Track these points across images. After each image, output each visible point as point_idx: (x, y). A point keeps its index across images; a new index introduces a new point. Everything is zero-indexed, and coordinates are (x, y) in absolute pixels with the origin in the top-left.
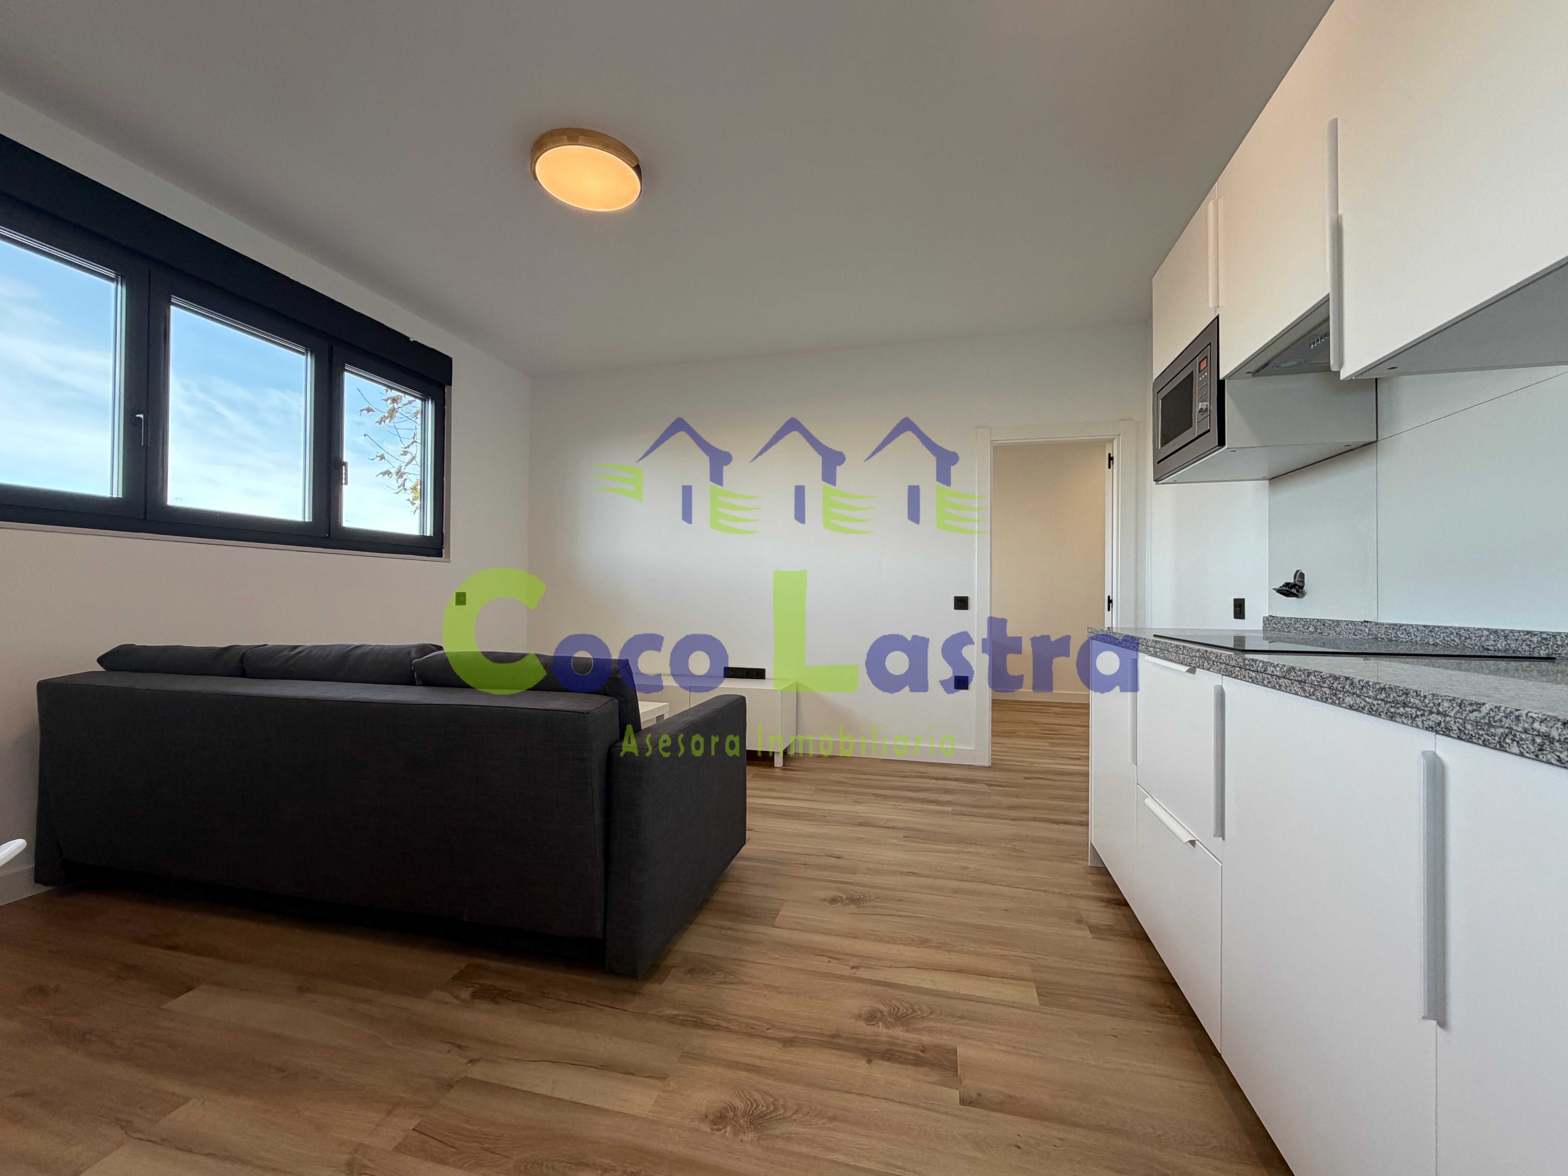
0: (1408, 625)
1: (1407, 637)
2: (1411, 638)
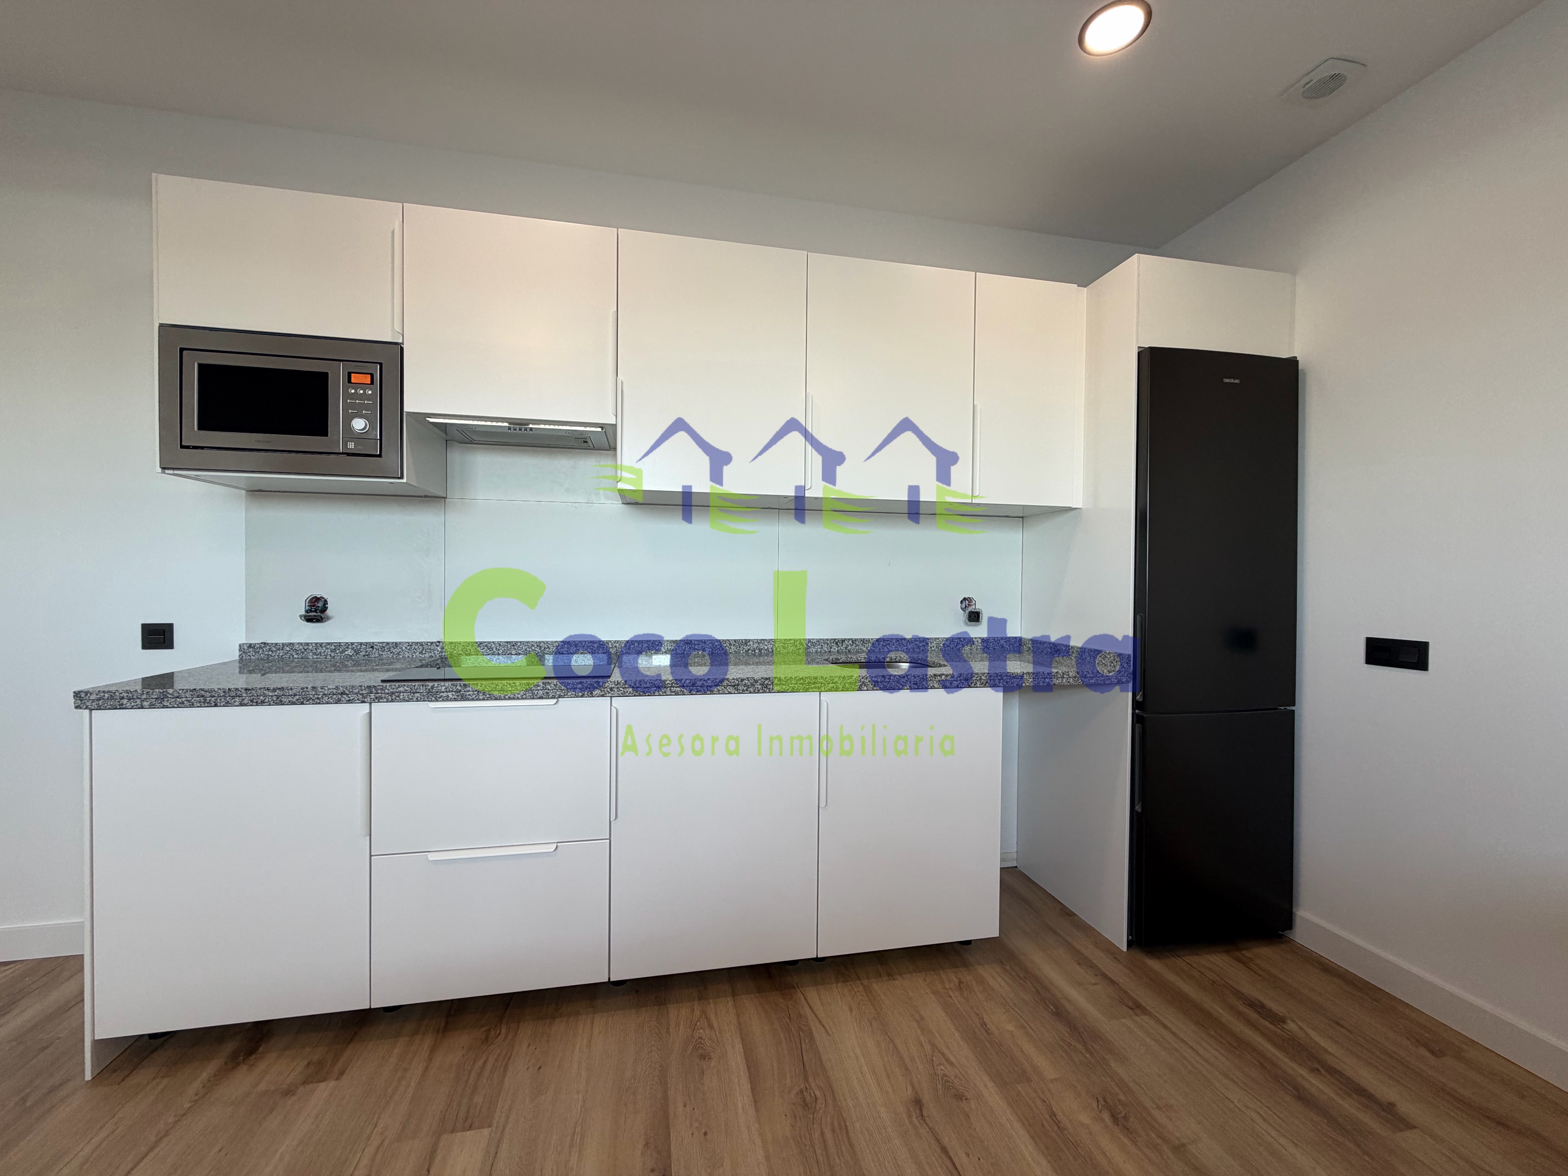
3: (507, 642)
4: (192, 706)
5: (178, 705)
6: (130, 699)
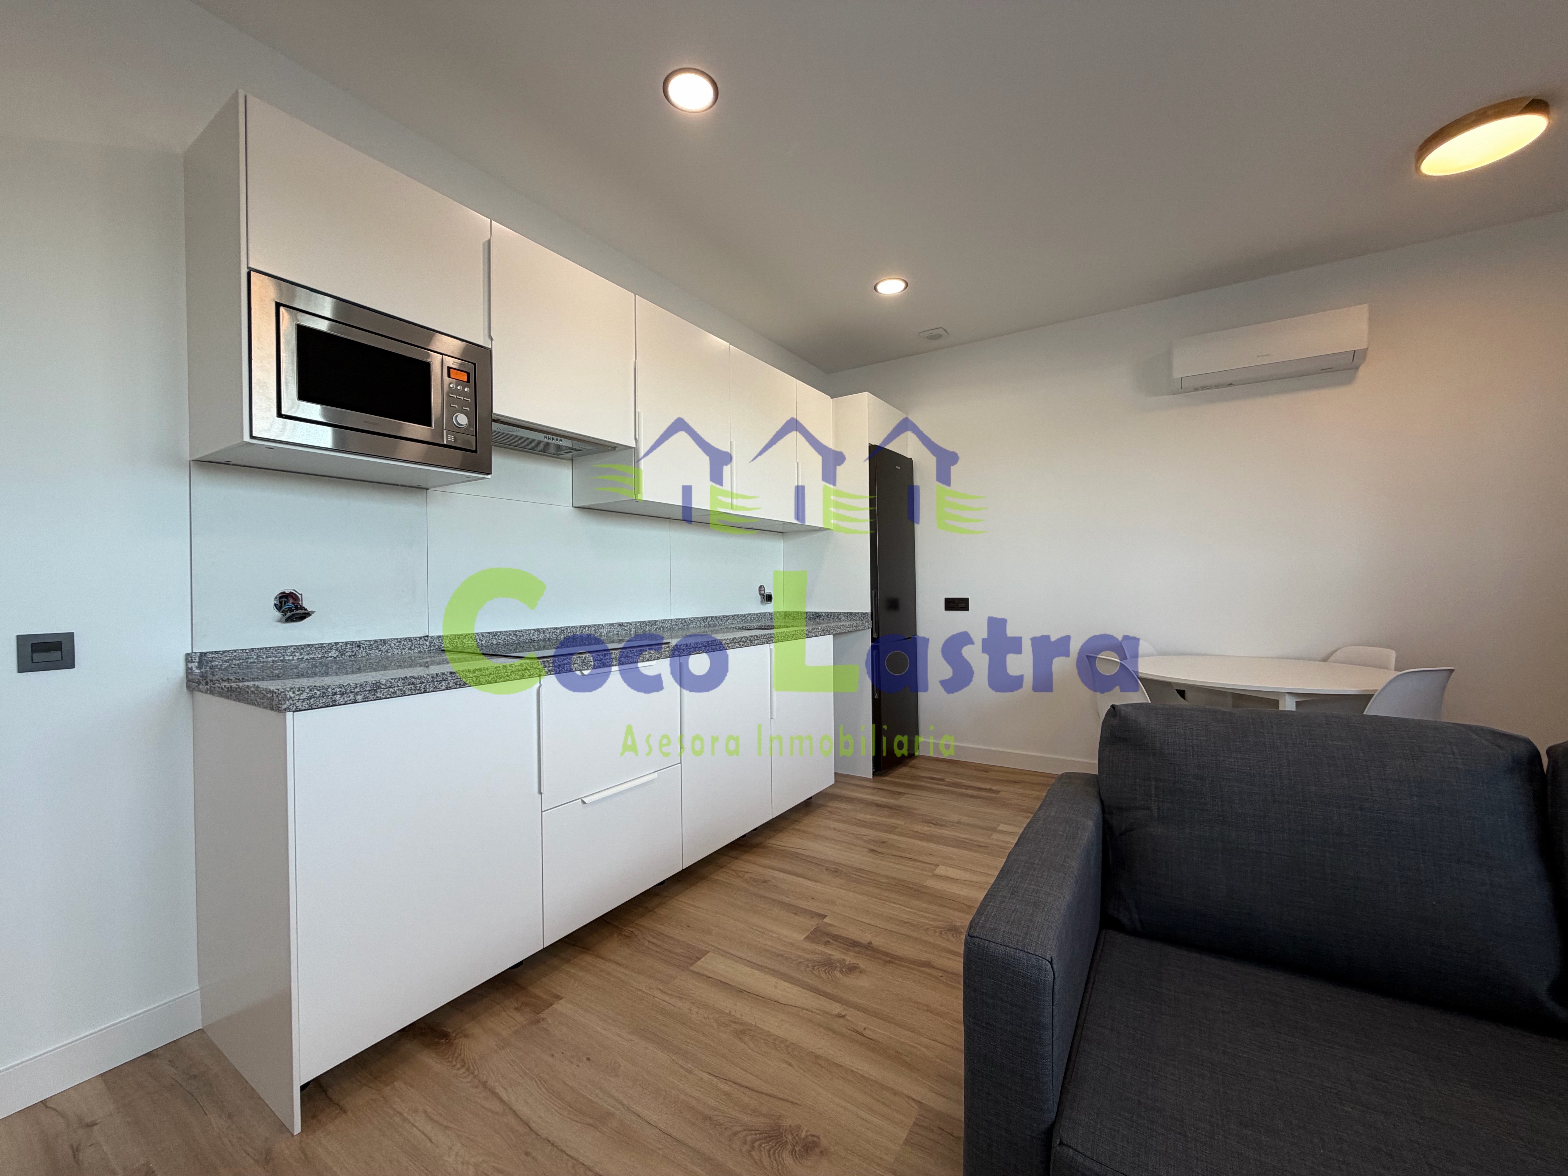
3: (489, 633)
4: (404, 694)
5: (390, 695)
6: (342, 694)
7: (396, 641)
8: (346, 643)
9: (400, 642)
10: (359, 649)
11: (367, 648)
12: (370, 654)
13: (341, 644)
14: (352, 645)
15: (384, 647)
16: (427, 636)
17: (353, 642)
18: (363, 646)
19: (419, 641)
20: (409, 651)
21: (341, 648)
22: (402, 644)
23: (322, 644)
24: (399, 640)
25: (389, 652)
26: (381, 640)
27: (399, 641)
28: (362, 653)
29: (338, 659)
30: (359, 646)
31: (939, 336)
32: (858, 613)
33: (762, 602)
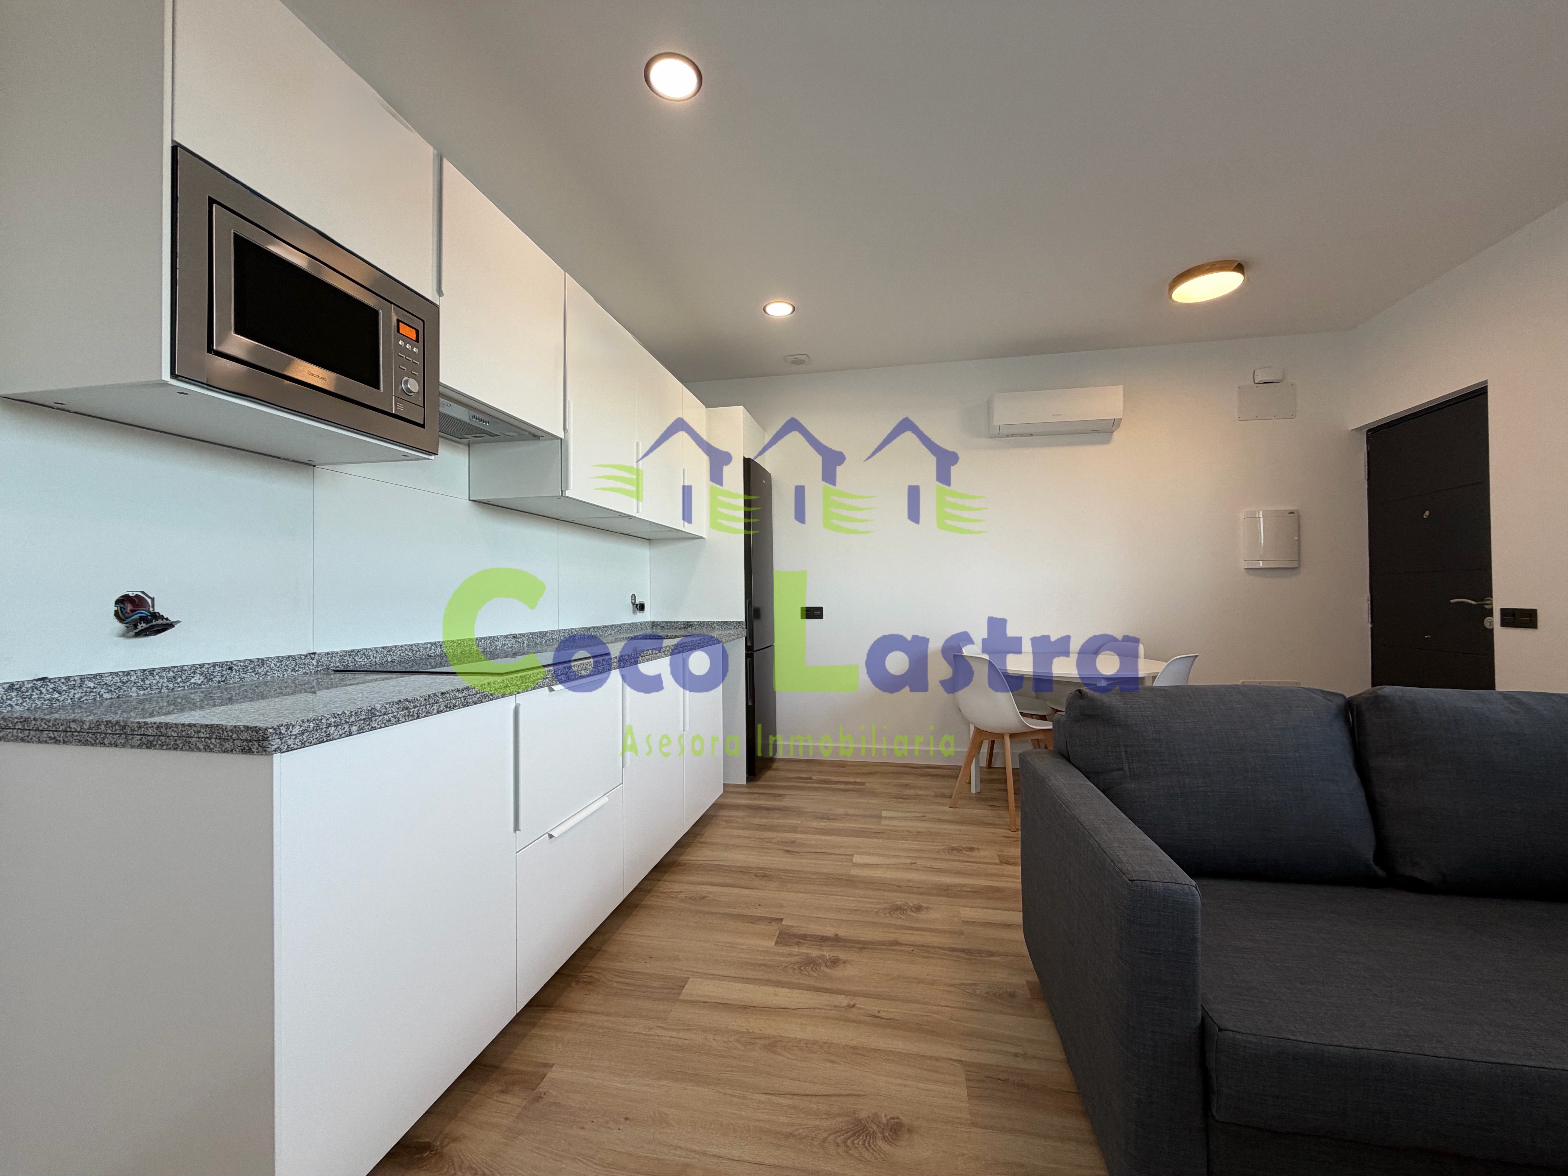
0: (366, 650)
1: (366, 660)
2: (370, 660)
7: (277, 660)
8: (214, 665)
9: (282, 661)
10: (231, 672)
11: (241, 670)
12: (244, 677)
13: (207, 666)
14: (222, 667)
15: (262, 669)
16: (314, 654)
17: (223, 663)
18: (236, 668)
19: (304, 659)
20: (293, 673)
21: (207, 671)
22: (284, 664)
23: (183, 667)
24: (280, 658)
25: (268, 675)
26: (258, 660)
27: (280, 660)
28: (234, 677)
29: (203, 686)
30: (230, 669)
31: (802, 362)
32: (733, 622)
33: (634, 612)
